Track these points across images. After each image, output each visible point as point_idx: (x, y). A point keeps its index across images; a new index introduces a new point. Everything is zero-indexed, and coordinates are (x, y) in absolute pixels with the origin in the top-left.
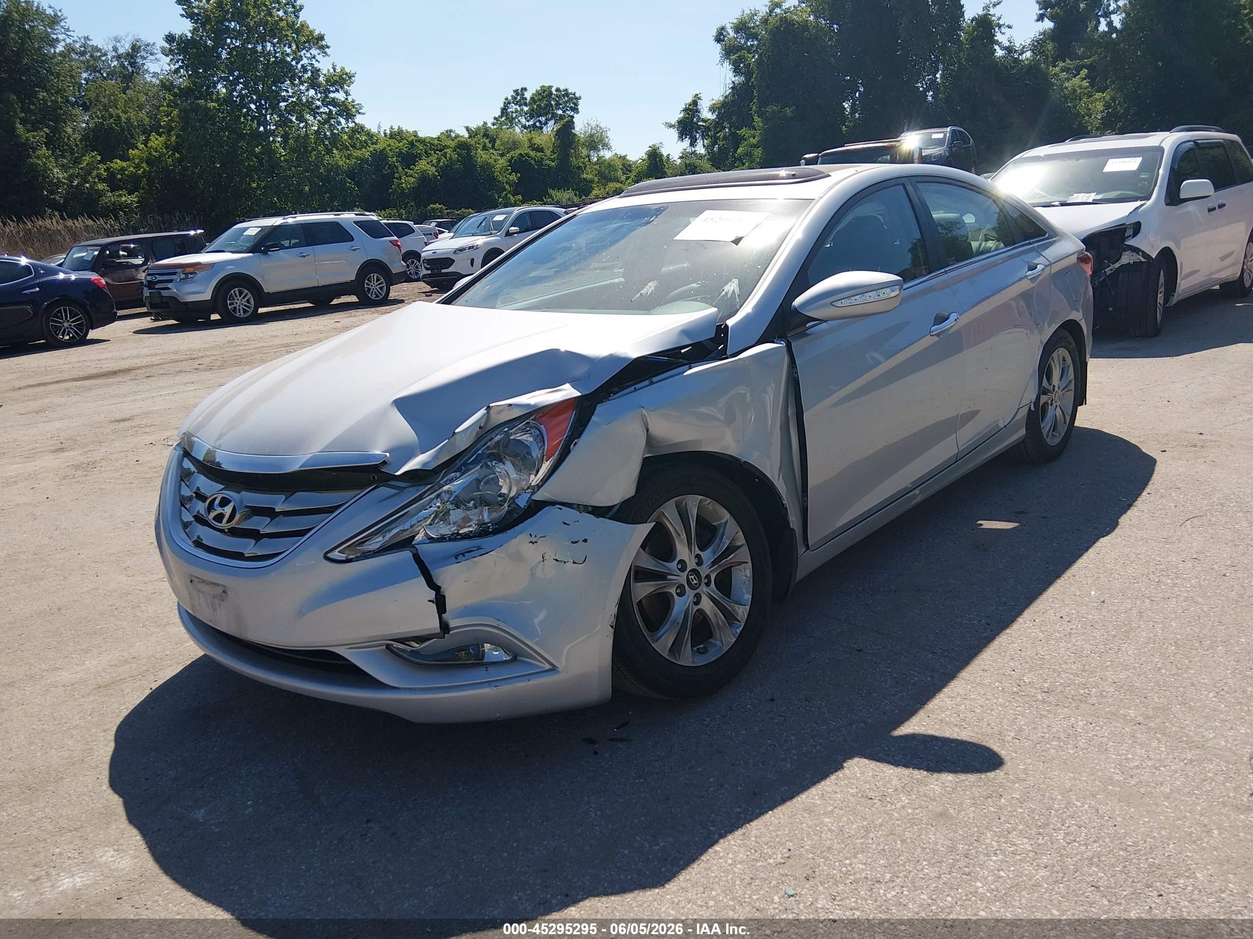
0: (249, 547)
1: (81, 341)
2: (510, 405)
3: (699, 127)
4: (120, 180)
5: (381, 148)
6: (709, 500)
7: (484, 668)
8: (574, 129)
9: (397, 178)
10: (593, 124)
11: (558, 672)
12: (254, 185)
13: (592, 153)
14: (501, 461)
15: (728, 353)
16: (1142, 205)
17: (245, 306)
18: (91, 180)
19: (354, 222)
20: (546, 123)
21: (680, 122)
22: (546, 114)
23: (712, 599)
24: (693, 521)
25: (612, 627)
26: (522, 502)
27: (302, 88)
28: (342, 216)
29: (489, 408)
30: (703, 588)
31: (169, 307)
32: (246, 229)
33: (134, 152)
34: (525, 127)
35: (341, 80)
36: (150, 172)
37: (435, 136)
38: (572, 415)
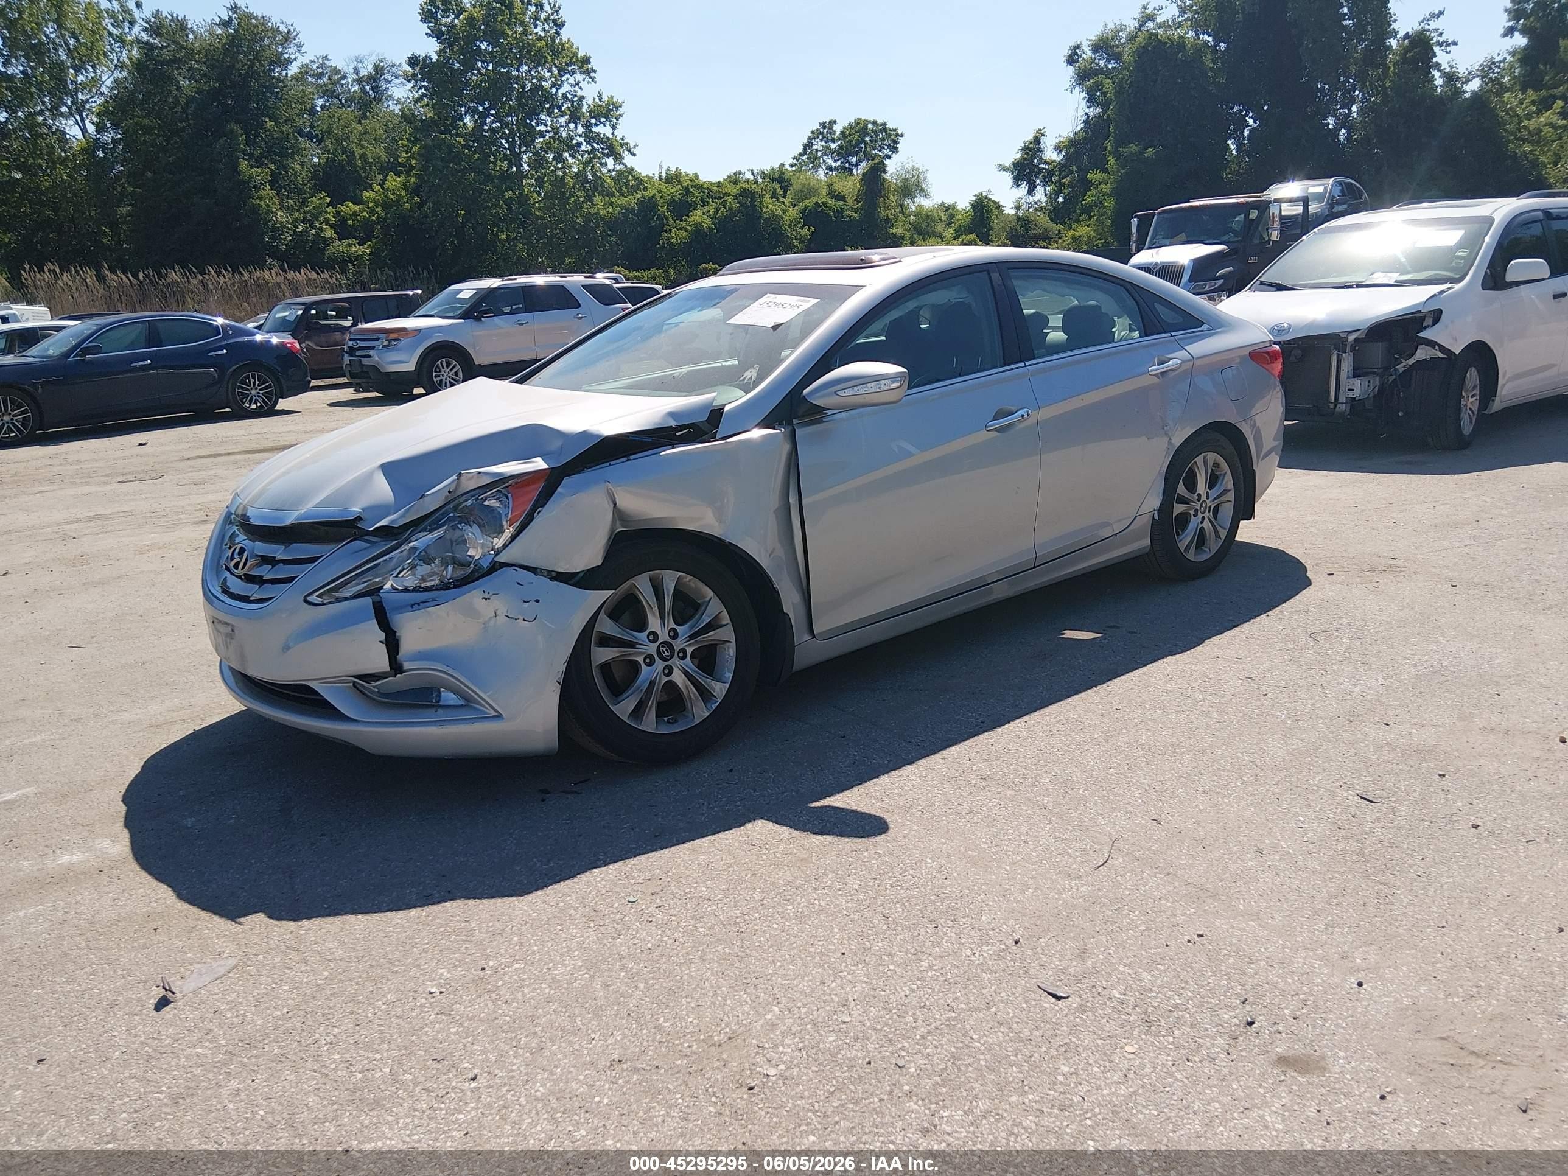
0: (253, 591)
1: (268, 411)
2: (479, 473)
3: (1040, 170)
4: (352, 227)
5: (650, 195)
6: (689, 577)
7: (434, 710)
8: (885, 172)
9: (666, 231)
10: (908, 166)
11: (503, 719)
12: (504, 237)
13: (907, 201)
14: (468, 524)
15: (718, 436)
16: (1449, 289)
17: (452, 379)
18: (318, 226)
19: (583, 286)
20: (857, 165)
21: (1016, 164)
22: (857, 153)
23: (686, 673)
24: (668, 596)
25: (559, 683)
26: (486, 564)
27: (562, 120)
28: (569, 279)
29: (460, 475)
30: (676, 662)
31: (370, 378)
32: (461, 290)
33: (368, 194)
34: (830, 169)
35: (607, 111)
36: (385, 219)
37: (715, 180)
38: (541, 485)
